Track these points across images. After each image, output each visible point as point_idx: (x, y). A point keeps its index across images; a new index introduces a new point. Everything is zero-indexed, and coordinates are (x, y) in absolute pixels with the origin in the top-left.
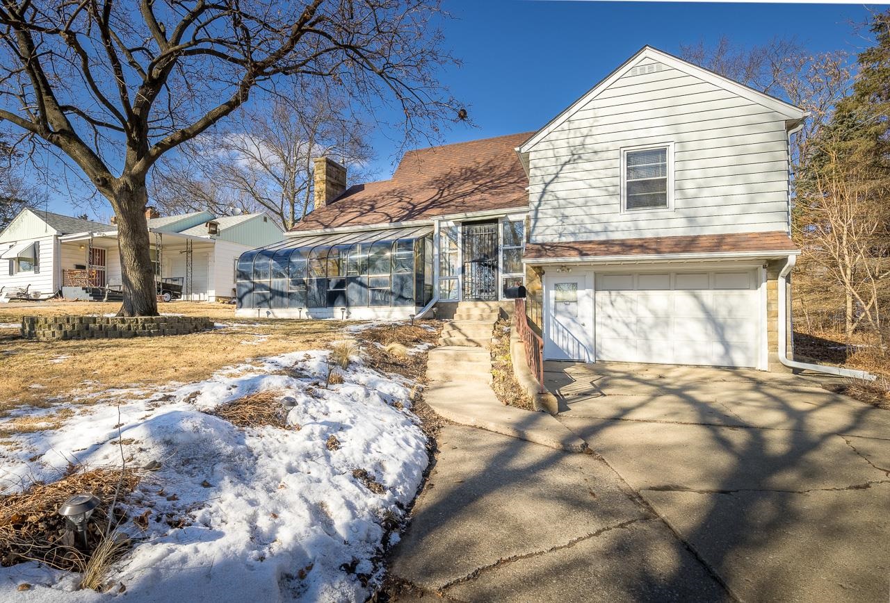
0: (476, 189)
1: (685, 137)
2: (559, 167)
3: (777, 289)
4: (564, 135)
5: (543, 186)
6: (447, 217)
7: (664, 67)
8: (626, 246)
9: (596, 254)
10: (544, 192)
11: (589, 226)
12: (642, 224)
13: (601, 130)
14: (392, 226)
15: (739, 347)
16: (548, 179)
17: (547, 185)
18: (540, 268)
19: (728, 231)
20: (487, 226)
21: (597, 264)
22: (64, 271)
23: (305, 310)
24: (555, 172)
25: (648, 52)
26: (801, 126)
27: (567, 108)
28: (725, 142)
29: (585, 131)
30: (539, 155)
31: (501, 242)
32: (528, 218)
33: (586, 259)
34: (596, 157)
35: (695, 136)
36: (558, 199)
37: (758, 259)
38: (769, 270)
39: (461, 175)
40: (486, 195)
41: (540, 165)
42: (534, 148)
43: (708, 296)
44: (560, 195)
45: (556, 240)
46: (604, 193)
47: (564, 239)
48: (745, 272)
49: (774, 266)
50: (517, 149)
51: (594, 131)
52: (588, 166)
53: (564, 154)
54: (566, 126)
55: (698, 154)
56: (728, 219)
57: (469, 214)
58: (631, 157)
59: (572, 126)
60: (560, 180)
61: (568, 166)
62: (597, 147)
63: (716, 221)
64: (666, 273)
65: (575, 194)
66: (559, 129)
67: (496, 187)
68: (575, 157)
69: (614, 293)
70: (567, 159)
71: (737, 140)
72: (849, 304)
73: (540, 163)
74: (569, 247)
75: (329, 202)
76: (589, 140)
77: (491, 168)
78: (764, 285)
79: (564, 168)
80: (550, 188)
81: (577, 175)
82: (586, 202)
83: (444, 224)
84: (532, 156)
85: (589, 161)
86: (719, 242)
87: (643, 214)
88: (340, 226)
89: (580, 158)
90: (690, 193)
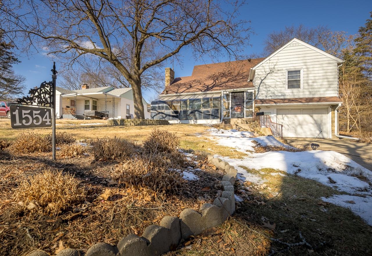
0: (228, 80)
1: (308, 67)
2: (266, 75)
3: (334, 114)
4: (268, 64)
5: (261, 81)
6: (226, 90)
7: (300, 45)
8: (290, 100)
9: (280, 103)
10: (261, 83)
11: (276, 94)
12: (295, 94)
13: (280, 63)
14: (203, 93)
15: (325, 132)
16: (263, 78)
17: (262, 80)
18: (259, 107)
19: (322, 96)
20: (241, 93)
21: (279, 106)
22: (63, 108)
23: (179, 121)
24: (265, 76)
25: (295, 39)
26: (342, 65)
27: (268, 56)
28: (321, 68)
29: (275, 64)
30: (259, 71)
31: (245, 99)
32: (255, 91)
33: (277, 104)
34: (279, 72)
35: (311, 66)
36: (266, 85)
37: (329, 105)
38: (332, 108)
39: (219, 75)
40: (233, 83)
41: (260, 74)
42: (258, 68)
43: (316, 116)
44: (267, 84)
45: (265, 98)
46: (282, 83)
47: (267, 98)
48: (324, 109)
49: (334, 107)
50: (251, 69)
51: (278, 64)
52: (276, 75)
53: (268, 71)
54: (268, 61)
55: (313, 72)
56: (322, 92)
57: (235, 89)
58: (289, 72)
59: (270, 62)
60: (266, 79)
61: (269, 75)
62: (279, 69)
63: (318, 93)
64: (300, 109)
65: (272, 84)
66: (266, 62)
67: (236, 80)
68: (272, 72)
69: (284, 115)
70: (269, 72)
71: (325, 68)
72: (348, 122)
73: (260, 73)
74: (270, 101)
75: (171, 84)
76: (276, 67)
77: (230, 73)
78: (330, 113)
79: (268, 75)
80: (263, 81)
81: (272, 78)
82: (275, 86)
83: (225, 93)
84: (256, 71)
85: (276, 73)
86: (320, 99)
87: (295, 90)
88: (182, 93)
89: (273, 72)
90: (310, 84)
